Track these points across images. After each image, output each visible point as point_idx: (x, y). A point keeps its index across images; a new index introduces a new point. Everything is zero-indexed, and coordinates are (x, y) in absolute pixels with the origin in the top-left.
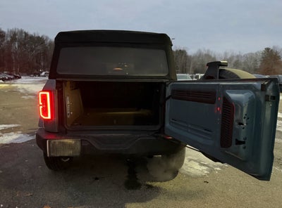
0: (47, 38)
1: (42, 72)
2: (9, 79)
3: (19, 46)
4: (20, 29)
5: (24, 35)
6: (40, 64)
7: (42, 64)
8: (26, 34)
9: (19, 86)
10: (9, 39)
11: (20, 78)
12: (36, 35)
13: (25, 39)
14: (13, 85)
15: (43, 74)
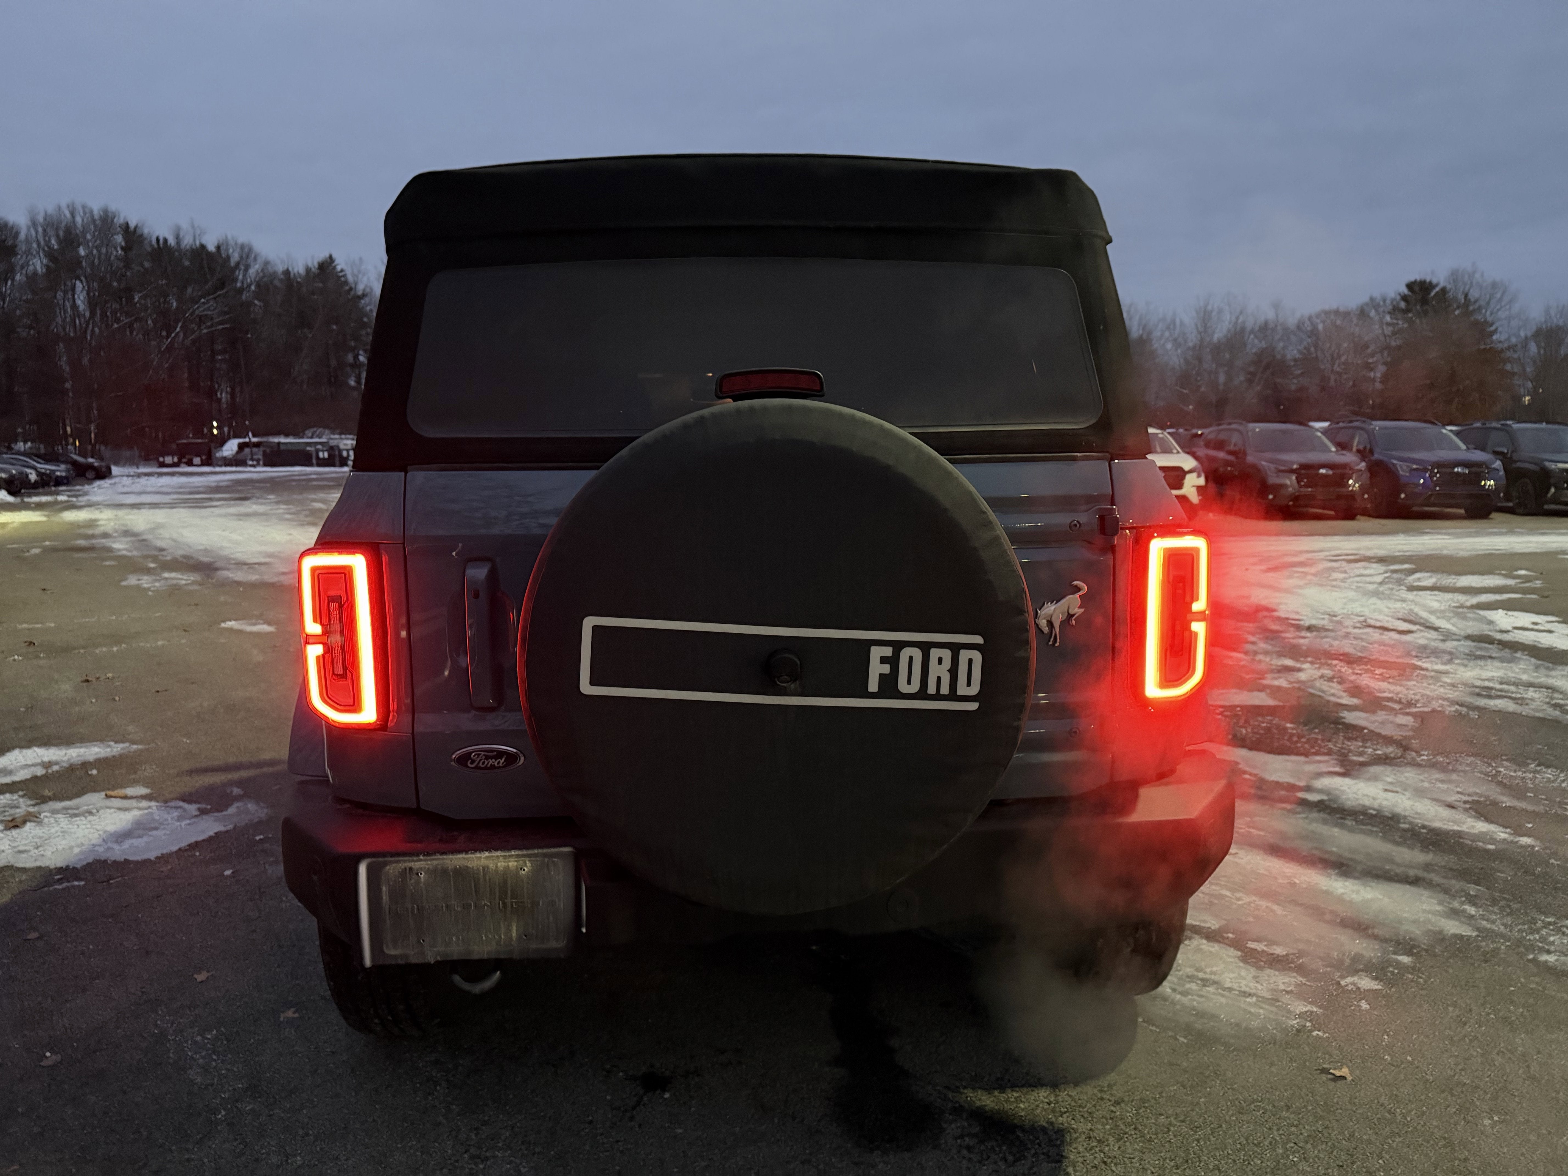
0: (247, 253)
1: (222, 441)
2: (46, 483)
3: (92, 303)
4: (96, 207)
5: (119, 239)
6: (211, 393)
7: (224, 396)
8: (132, 236)
9: (106, 519)
10: (38, 264)
11: (103, 474)
12: (187, 241)
13: (127, 262)
14: (70, 516)
15: (231, 447)
